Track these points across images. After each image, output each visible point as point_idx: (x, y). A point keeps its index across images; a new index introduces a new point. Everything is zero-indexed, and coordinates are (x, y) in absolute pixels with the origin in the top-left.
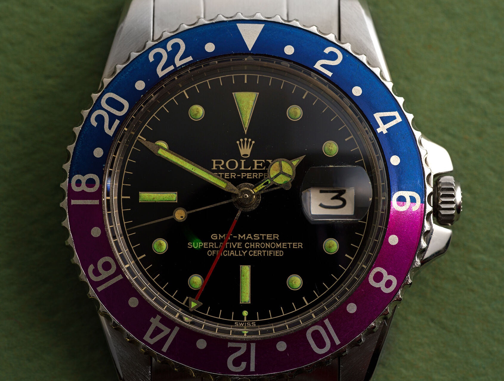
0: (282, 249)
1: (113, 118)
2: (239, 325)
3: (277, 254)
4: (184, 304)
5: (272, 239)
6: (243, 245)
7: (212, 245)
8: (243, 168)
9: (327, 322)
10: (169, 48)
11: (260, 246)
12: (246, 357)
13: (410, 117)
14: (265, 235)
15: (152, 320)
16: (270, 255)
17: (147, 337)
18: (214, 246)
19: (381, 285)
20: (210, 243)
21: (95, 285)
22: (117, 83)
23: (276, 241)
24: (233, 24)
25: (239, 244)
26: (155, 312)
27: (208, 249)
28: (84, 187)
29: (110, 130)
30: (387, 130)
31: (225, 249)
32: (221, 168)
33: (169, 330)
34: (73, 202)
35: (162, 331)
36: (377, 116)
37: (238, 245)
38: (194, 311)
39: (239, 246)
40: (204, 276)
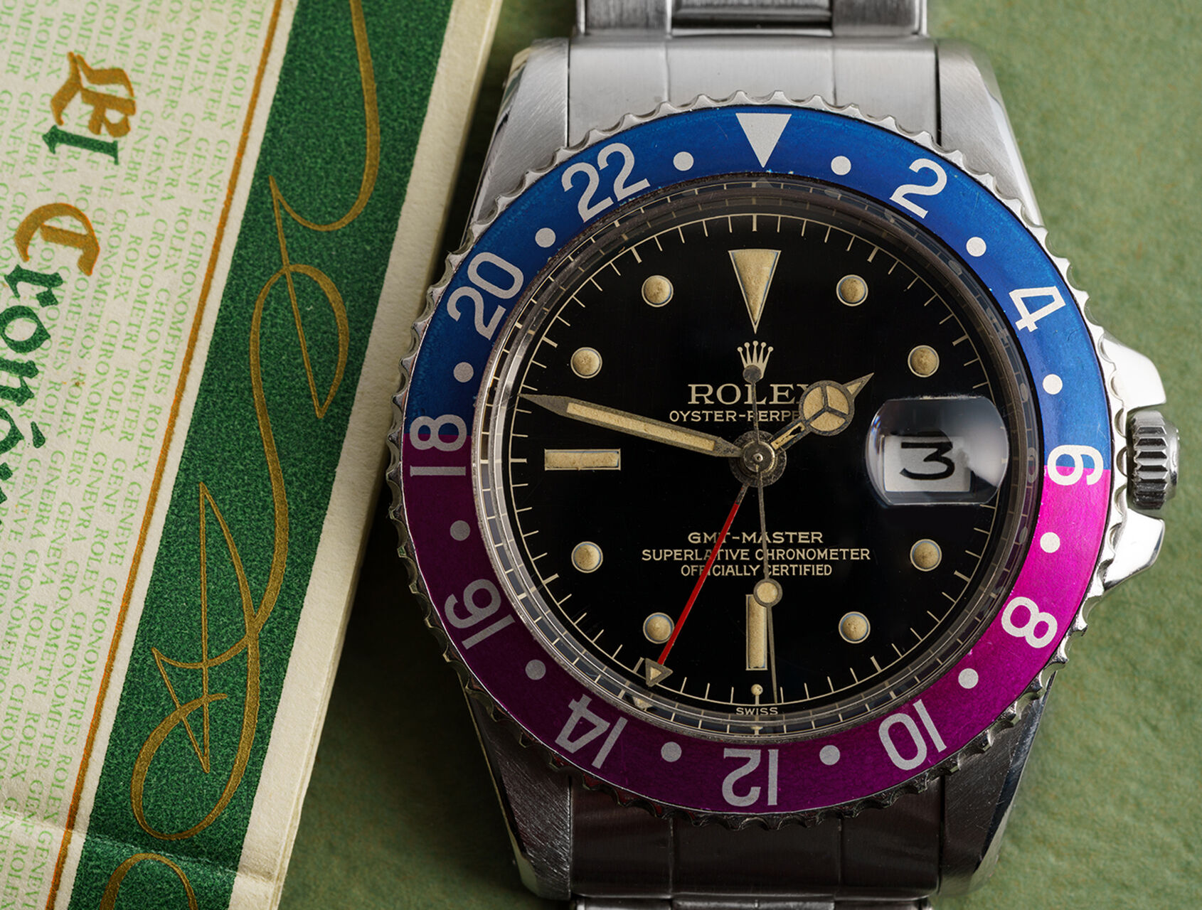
0: (829, 562)
1: (491, 303)
2: (745, 713)
3: (820, 572)
4: (634, 672)
5: (808, 542)
6: (751, 555)
7: (689, 554)
8: (750, 401)
9: (919, 706)
10: (603, 163)
11: (785, 556)
12: (759, 777)
13: (1082, 298)
14: (796, 534)
15: (573, 704)
16: (805, 574)
17: (562, 740)
18: (694, 556)
19: (1027, 632)
20: (686, 551)
21: (460, 635)
22: (499, 233)
23: (816, 545)
24: (728, 115)
25: (744, 552)
26: (579, 690)
27: (683, 563)
28: (434, 442)
29: (486, 326)
30: (1037, 323)
31: (717, 562)
32: (707, 402)
33: (608, 724)
34: (415, 471)
35: (593, 726)
36: (1017, 296)
37: (742, 554)
38: (656, 686)
39: (744, 556)
40: (675, 617)
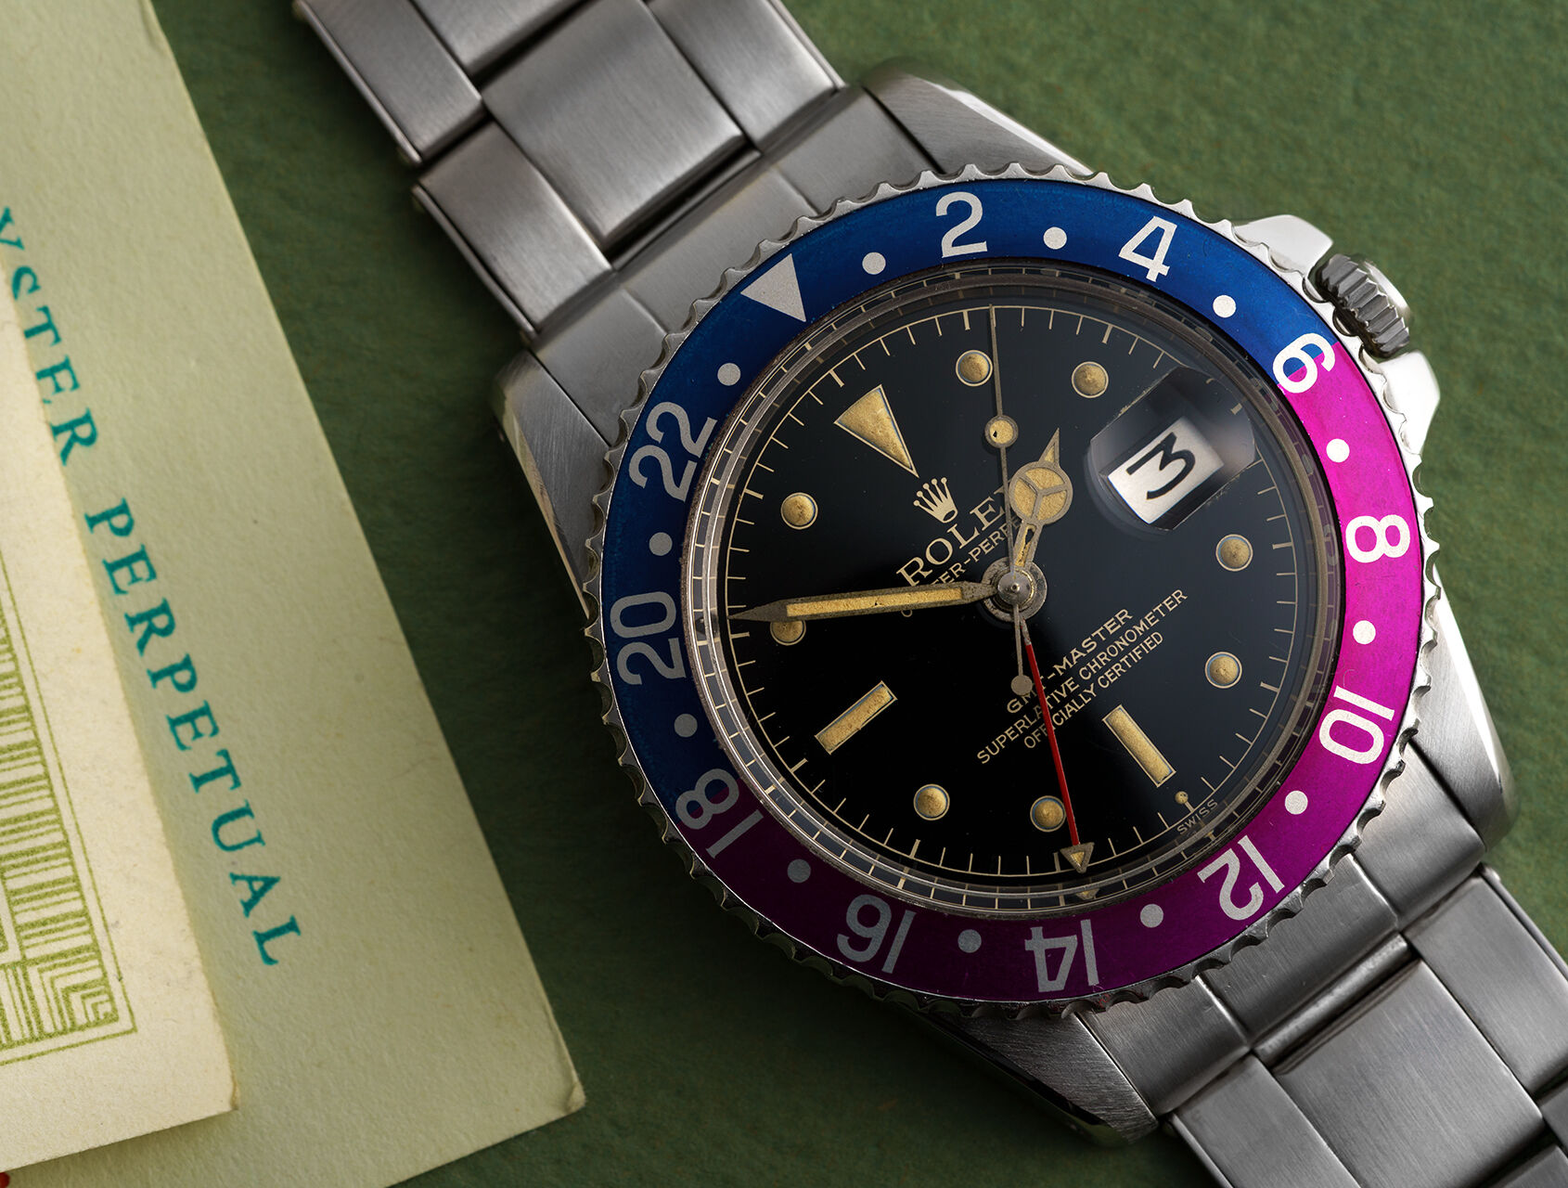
0: (1152, 630)
1: (659, 642)
2: (1188, 827)
3: (1151, 645)
4: (1058, 870)
5: (1119, 626)
6: (1077, 680)
7: (1021, 725)
8: (964, 543)
9: (1341, 693)
10: (657, 435)
11: (1108, 656)
12: (1249, 873)
13: (1185, 207)
14: (1102, 628)
15: (1029, 945)
16: (1140, 658)
17: (1045, 985)
18: (1027, 724)
19: (1382, 548)
20: (1015, 725)
21: (876, 964)
22: (614, 574)
23: (1129, 624)
24: (735, 300)
25: (1068, 683)
26: (1021, 929)
27: (1022, 737)
28: (710, 809)
29: (673, 667)
30: (1165, 263)
31: (1053, 712)
32: (925, 574)
33: (1075, 937)
34: (714, 851)
35: (1062, 950)
36: (1127, 253)
37: (1069, 686)
38: (1088, 868)
39: (1072, 686)
40: (1056, 792)
